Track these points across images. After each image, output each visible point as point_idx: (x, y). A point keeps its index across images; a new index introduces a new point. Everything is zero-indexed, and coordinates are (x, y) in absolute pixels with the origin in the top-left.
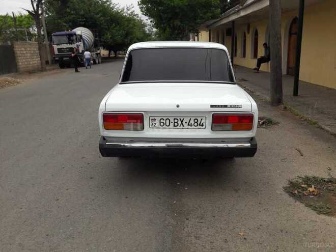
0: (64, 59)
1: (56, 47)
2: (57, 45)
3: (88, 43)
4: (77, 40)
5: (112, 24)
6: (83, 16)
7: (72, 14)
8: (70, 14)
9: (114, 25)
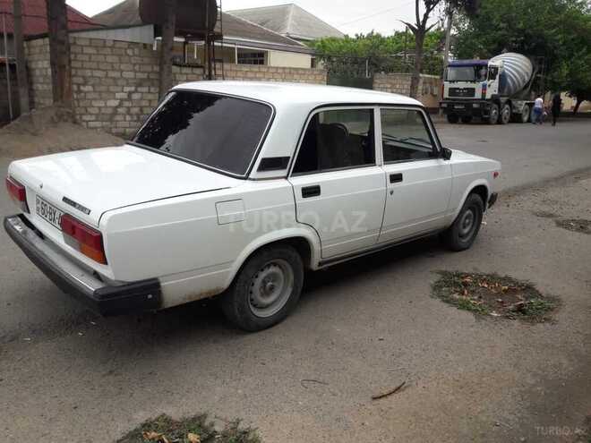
0: (456, 107)
1: (447, 85)
2: (450, 81)
3: (514, 83)
4: (486, 76)
5: (583, 47)
6: (521, 31)
7: (500, 29)
8: (497, 29)
9: (584, 50)
